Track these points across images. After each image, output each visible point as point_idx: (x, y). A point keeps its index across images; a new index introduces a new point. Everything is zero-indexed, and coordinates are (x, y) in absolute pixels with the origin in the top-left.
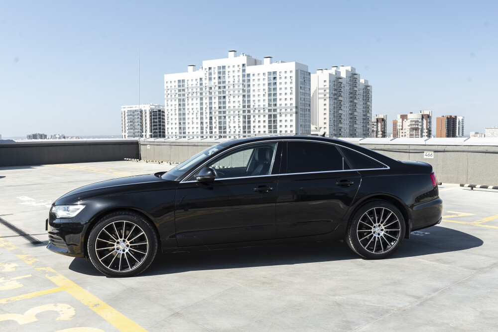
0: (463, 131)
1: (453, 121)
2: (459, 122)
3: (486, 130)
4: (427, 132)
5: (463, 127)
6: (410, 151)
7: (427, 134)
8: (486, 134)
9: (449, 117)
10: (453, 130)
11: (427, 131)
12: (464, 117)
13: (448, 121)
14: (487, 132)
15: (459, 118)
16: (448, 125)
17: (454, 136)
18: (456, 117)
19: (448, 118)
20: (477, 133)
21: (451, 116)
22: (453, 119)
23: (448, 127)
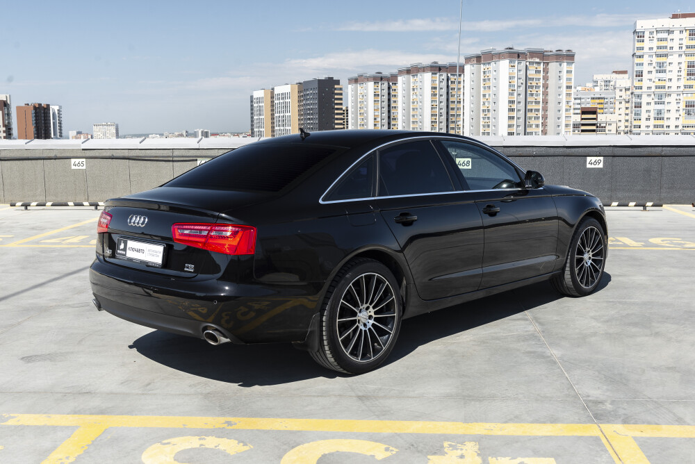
0: (61, 130)
1: (44, 113)
2: (54, 114)
3: (95, 128)
4: (4, 132)
5: (60, 123)
6: (175, 159)
7: (5, 135)
8: (95, 134)
9: (37, 106)
10: (45, 127)
11: (4, 129)
12: (60, 107)
13: (36, 113)
14: (97, 131)
15: (54, 108)
16: (36, 120)
17: (47, 136)
18: (48, 106)
19: (35, 108)
20: (79, 133)
21: (40, 105)
22: (44, 109)
23: (36, 123)
